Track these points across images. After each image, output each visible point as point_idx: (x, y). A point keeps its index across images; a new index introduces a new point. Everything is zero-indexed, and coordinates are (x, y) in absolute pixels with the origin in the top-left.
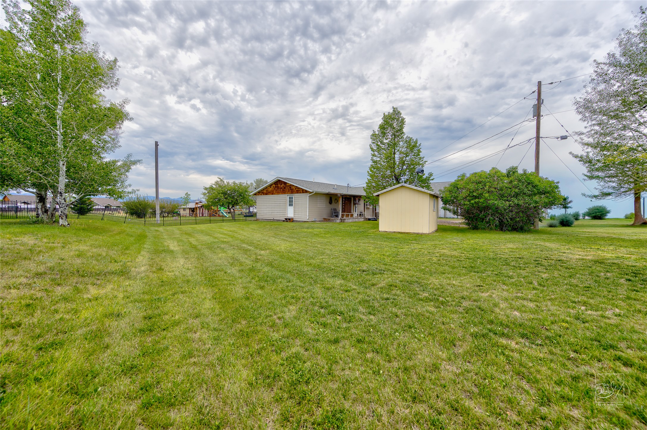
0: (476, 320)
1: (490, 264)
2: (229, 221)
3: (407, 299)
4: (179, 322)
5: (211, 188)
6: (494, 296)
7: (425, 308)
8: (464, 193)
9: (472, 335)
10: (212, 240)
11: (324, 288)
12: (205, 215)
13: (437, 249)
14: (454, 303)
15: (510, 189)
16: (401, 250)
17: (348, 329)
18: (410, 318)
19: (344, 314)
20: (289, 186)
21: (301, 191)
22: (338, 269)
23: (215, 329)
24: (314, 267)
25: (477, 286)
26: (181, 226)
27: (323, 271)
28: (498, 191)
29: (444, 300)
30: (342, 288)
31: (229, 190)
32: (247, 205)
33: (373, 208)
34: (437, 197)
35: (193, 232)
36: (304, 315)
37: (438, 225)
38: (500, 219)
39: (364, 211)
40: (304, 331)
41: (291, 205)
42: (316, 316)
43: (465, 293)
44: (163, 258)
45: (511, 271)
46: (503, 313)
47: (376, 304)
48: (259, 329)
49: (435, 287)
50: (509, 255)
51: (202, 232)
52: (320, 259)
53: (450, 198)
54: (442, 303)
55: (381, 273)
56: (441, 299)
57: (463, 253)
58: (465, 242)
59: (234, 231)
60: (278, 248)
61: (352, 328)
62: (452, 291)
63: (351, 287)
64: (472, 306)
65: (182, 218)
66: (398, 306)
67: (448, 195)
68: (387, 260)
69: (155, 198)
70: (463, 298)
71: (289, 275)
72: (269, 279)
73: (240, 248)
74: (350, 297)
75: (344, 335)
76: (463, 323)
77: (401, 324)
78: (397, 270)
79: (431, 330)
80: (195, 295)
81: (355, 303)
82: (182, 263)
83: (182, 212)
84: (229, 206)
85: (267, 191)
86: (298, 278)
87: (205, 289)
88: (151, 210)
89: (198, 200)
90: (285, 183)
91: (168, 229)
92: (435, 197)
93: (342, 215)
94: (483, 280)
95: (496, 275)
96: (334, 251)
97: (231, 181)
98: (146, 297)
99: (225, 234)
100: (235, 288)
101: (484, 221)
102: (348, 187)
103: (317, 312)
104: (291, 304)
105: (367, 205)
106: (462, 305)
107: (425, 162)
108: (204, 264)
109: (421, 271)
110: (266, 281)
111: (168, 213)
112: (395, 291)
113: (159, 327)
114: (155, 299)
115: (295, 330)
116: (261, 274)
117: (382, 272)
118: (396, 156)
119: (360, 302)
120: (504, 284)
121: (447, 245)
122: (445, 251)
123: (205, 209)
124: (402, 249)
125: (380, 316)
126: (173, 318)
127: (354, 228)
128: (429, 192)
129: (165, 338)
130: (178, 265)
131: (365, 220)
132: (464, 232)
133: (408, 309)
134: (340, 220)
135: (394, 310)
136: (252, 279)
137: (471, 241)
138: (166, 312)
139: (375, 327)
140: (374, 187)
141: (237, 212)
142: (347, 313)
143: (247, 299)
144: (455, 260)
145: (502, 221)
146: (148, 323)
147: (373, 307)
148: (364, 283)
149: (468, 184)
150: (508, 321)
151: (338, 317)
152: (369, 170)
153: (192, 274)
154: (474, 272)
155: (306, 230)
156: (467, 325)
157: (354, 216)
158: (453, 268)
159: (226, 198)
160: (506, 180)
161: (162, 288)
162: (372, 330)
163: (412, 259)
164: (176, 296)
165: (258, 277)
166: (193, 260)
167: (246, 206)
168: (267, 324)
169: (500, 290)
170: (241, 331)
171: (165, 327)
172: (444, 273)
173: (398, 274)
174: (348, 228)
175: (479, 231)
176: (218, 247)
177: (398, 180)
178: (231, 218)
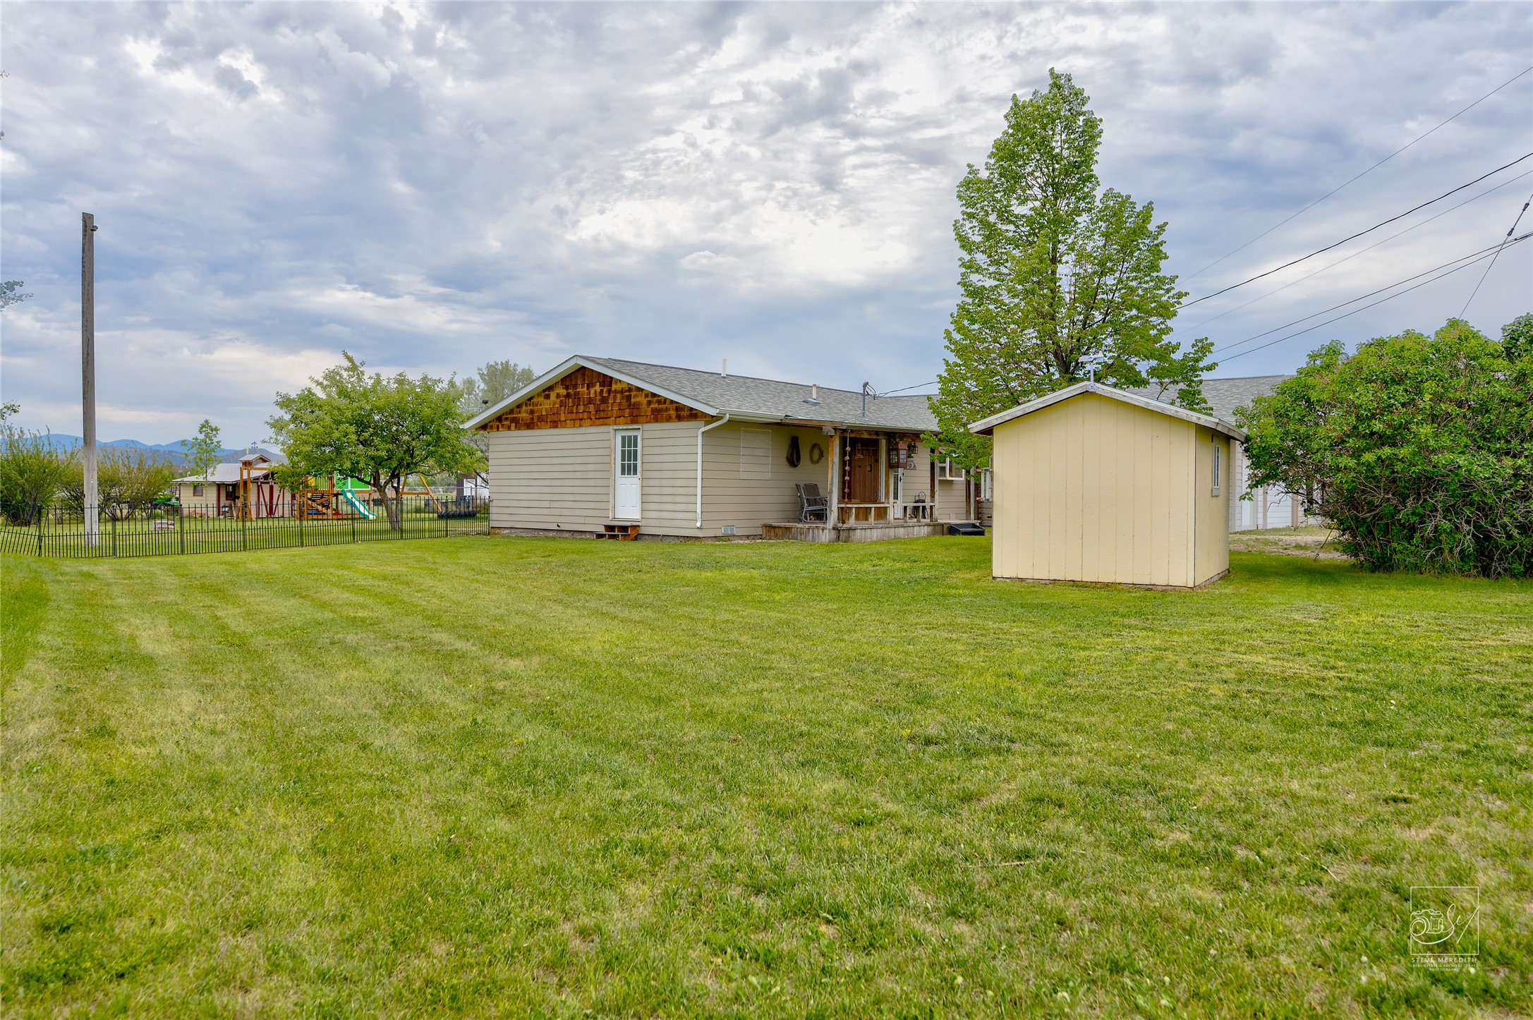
0: (1380, 936)
1: (1440, 710)
2: (376, 535)
3: (1105, 854)
4: (179, 948)
5: (308, 399)
6: (1453, 839)
7: (1179, 889)
8: (1336, 423)
9: (1363, 996)
10: (309, 612)
11: (767, 809)
12: (278, 513)
13: (1228, 648)
14: (1293, 870)
15: (1519, 405)
16: (1082, 654)
17: (863, 975)
18: (1115, 930)
19: (846, 917)
20: (622, 391)
21: (673, 413)
22: (826, 733)
23: (323, 976)
24: (727, 725)
25: (1386, 801)
26: (182, 558)
27: (762, 743)
28: (1469, 414)
29: (1253, 857)
30: (839, 810)
31: (380, 410)
32: (450, 468)
33: (968, 482)
34: (1227, 439)
35: (233, 583)
36: (685, 918)
37: (1231, 553)
38: (1478, 527)
39: (933, 496)
40: (686, 983)
41: (629, 469)
42: (735, 923)
43: (1339, 829)
44: (114, 689)
45: (1523, 737)
46: (1488, 908)
47: (980, 877)
48: (501, 976)
49: (1219, 806)
50: (1516, 675)
51: (268, 580)
52: (752, 693)
53: (1277, 441)
54: (1247, 870)
55: (998, 751)
56: (1241, 853)
57: (1333, 668)
58: (1338, 622)
59: (397, 579)
60: (576, 648)
61: (881, 975)
62: (1285, 821)
63: (875, 805)
64: (1367, 879)
65: (186, 525)
66: (1065, 885)
67: (1269, 430)
68: (1026, 696)
69: (81, 443)
70: (1330, 849)
71: (621, 758)
72: (540, 773)
73: (422, 648)
74: (874, 848)
75: (847, 1001)
76: (1328, 950)
77: (1079, 956)
78: (1064, 737)
79: (1201, 980)
80: (244, 839)
81: (893, 873)
82: (188, 709)
83: (187, 500)
84: (376, 478)
85: (532, 412)
86: (660, 770)
87: (283, 811)
88: (64, 494)
89: (253, 451)
90: (607, 381)
91: (132, 567)
92: (1218, 437)
93: (841, 510)
94: (1411, 774)
95: (1464, 754)
96: (809, 662)
97: (388, 374)
98: (49, 844)
99: (361, 590)
100: (402, 812)
101: (1417, 535)
102: (865, 394)
103: (736, 910)
104: (630, 877)
105: (943, 469)
106: (1325, 879)
107: (1180, 295)
108: (278, 712)
109: (1163, 739)
110: (530, 781)
111: (133, 505)
112: (1057, 822)
113: (102, 966)
114: (84, 854)
115: (646, 981)
116: (508, 755)
117: (1005, 744)
118: (1062, 270)
119: (912, 869)
120: (1494, 791)
121: (1268, 636)
122: (1260, 659)
123: (283, 487)
124: (1084, 649)
125: (994, 923)
126: (156, 930)
127: (888, 564)
128: (1194, 417)
129: (125, 1010)
130: (172, 714)
131: (934, 533)
132: (1337, 582)
133: (1110, 894)
134: (833, 534)
135: (1053, 899)
136: (474, 772)
137: (1364, 617)
138: (125, 906)
139: (975, 967)
140: (972, 396)
141: (410, 501)
142: (861, 913)
143: (454, 853)
144: (1300, 694)
145: (1488, 538)
146: (58, 947)
147: (965, 890)
148: (932, 791)
149: (1350, 384)
150: (1508, 941)
151: (823, 928)
152: (951, 328)
153: (228, 750)
154: (1376, 743)
155: (690, 574)
156: (1343, 958)
157: (891, 516)
158: (1292, 727)
159: (364, 443)
160: (1503, 371)
161: (111, 809)
162: (960, 980)
163: (1126, 690)
164: (165, 840)
165: (497, 764)
166: (232, 695)
167: (446, 474)
168: (536, 957)
169: (1476, 814)
170: (428, 983)
171: (126, 964)
172: (1254, 750)
173: (1070, 754)
174: (866, 566)
175: (1397, 576)
176: (333, 643)
177: (1068, 367)
178: (387, 526)
